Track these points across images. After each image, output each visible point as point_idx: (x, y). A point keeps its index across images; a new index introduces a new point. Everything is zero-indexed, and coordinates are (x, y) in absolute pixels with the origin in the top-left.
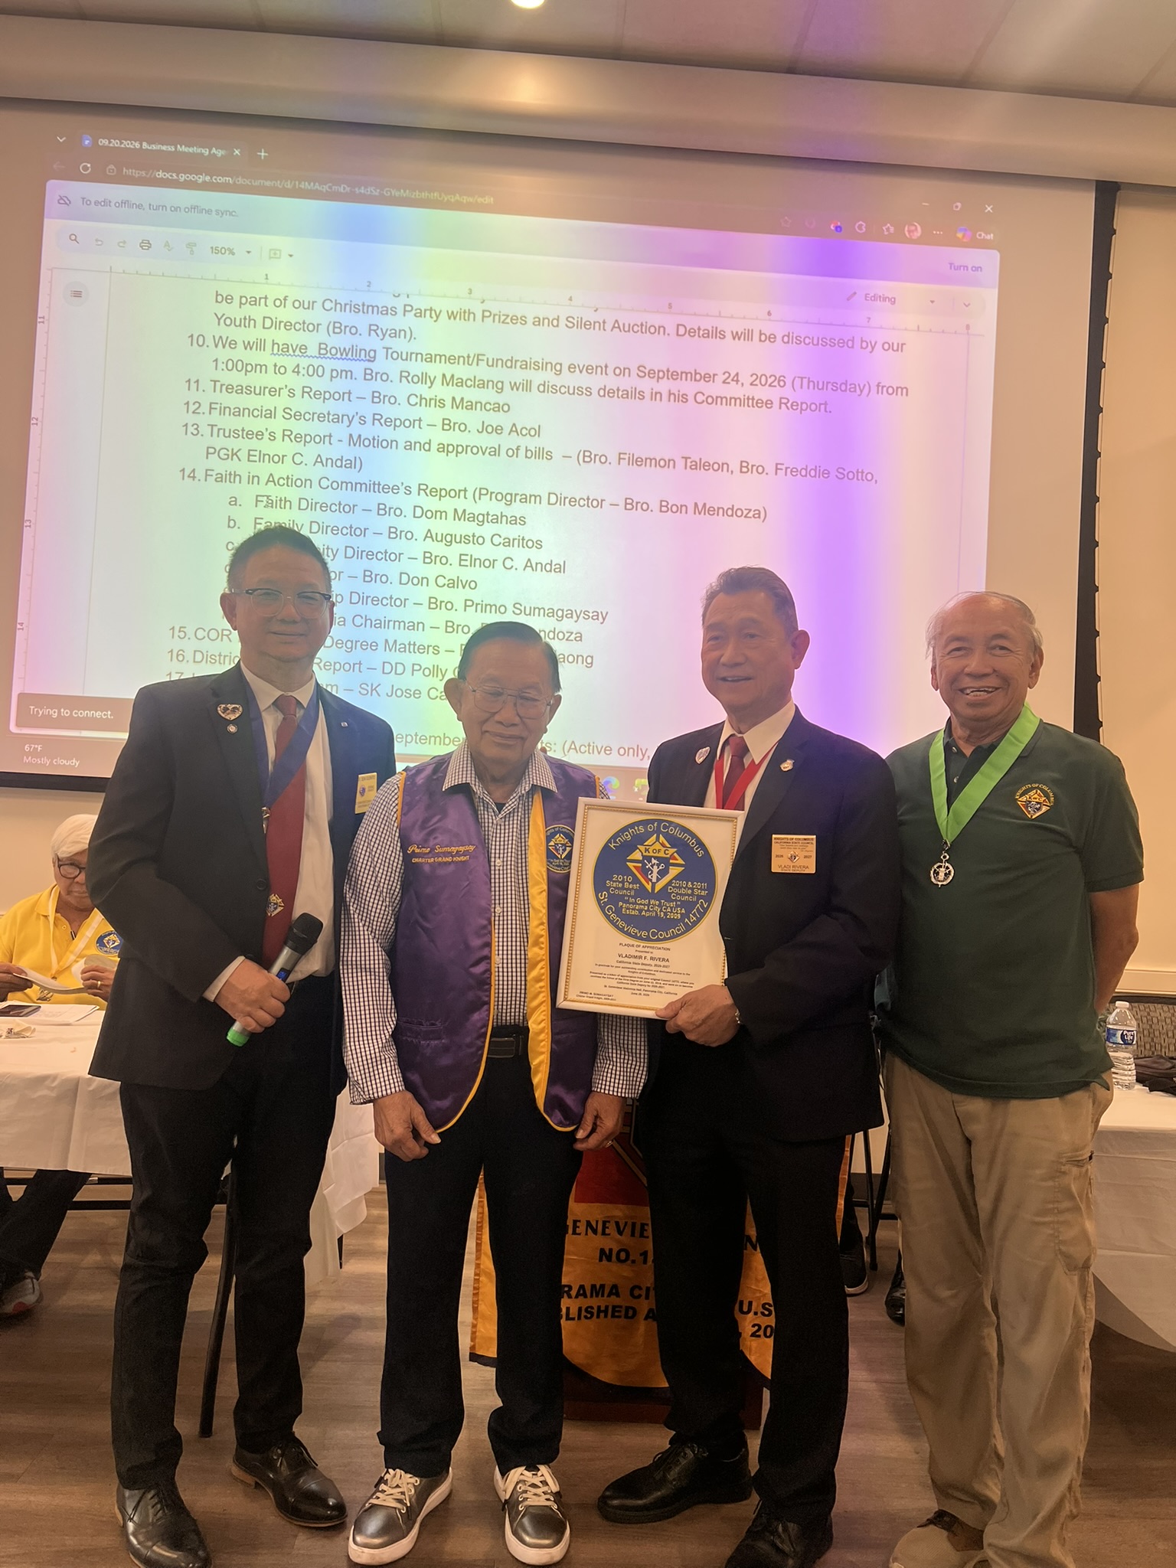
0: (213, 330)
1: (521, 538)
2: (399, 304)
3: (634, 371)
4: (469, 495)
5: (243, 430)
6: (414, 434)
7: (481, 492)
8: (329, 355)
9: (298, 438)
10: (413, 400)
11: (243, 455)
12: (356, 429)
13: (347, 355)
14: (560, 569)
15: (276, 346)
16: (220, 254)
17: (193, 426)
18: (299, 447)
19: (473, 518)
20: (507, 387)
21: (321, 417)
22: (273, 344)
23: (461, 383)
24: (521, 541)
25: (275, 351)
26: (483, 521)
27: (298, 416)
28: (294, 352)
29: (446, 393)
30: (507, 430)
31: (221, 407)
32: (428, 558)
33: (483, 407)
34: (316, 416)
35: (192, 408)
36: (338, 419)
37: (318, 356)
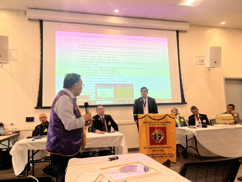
0: (78, 49)
2: (101, 45)
3: (129, 53)
4: (111, 68)
5: (83, 61)
10: (104, 57)
11: (83, 64)
13: (95, 52)
16: (78, 40)
18: (90, 63)
24: (118, 73)
25: (86, 51)
26: (113, 71)
27: (90, 59)
28: (89, 51)
29: (107, 56)
30: (115, 60)
31: (80, 58)
32: (107, 76)
35: (76, 59)
36: (95, 59)
37: (92, 52)
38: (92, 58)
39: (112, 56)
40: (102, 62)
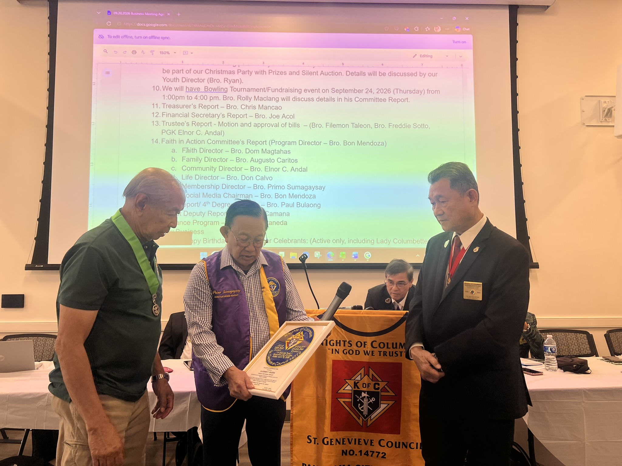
0: (162, 84)
1: (289, 159)
2: (236, 69)
3: (330, 90)
4: (268, 143)
5: (176, 122)
6: (244, 120)
7: (272, 142)
8: (209, 91)
9: (199, 124)
10: (243, 107)
11: (176, 132)
12: (221, 120)
13: (216, 91)
14: (305, 170)
15: (187, 89)
16: (164, 54)
17: (156, 122)
18: (199, 128)
19: (270, 152)
20: (280, 100)
21: (207, 116)
22: (186, 88)
23: (262, 99)
24: (289, 160)
25: (187, 91)
26: (274, 153)
27: (198, 116)
28: (195, 90)
29: (256, 103)
30: (281, 117)
31: (167, 114)
32: (252, 169)
33: (271, 108)
34: (205, 115)
35: (155, 115)
36: (214, 116)
37: (204, 91)
38: (205, 111)
39: (273, 103)
40: (235, 124)
